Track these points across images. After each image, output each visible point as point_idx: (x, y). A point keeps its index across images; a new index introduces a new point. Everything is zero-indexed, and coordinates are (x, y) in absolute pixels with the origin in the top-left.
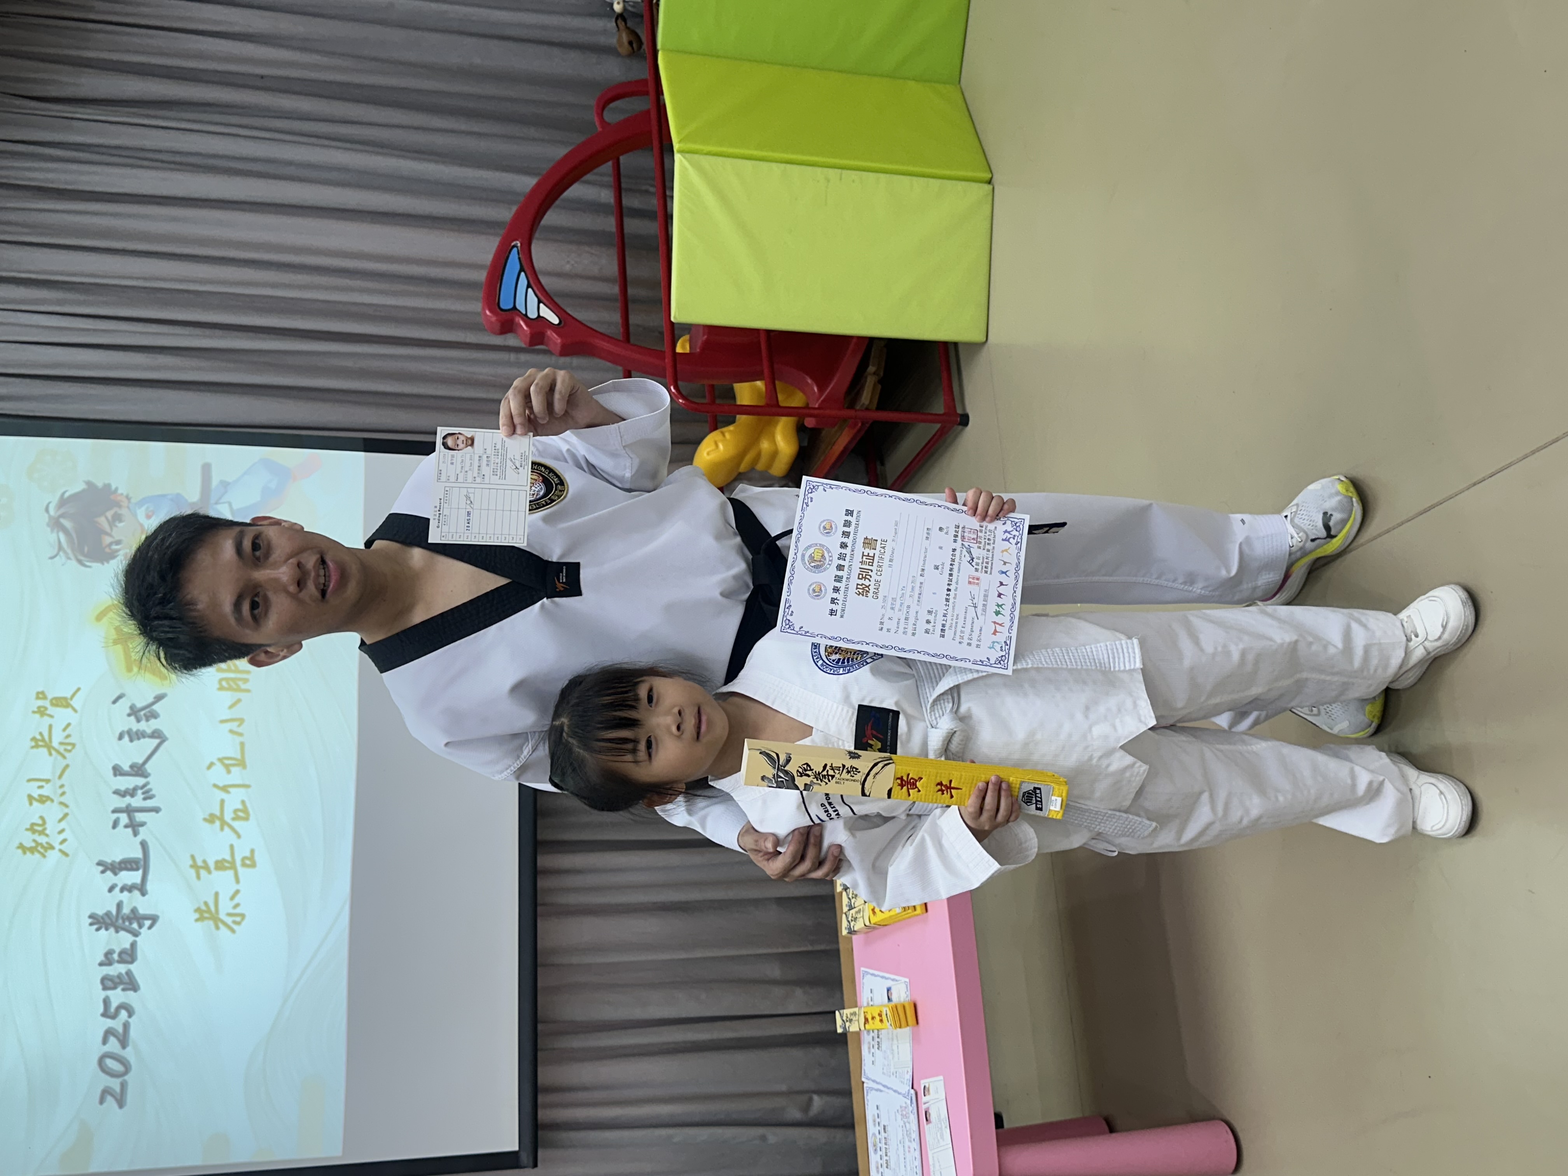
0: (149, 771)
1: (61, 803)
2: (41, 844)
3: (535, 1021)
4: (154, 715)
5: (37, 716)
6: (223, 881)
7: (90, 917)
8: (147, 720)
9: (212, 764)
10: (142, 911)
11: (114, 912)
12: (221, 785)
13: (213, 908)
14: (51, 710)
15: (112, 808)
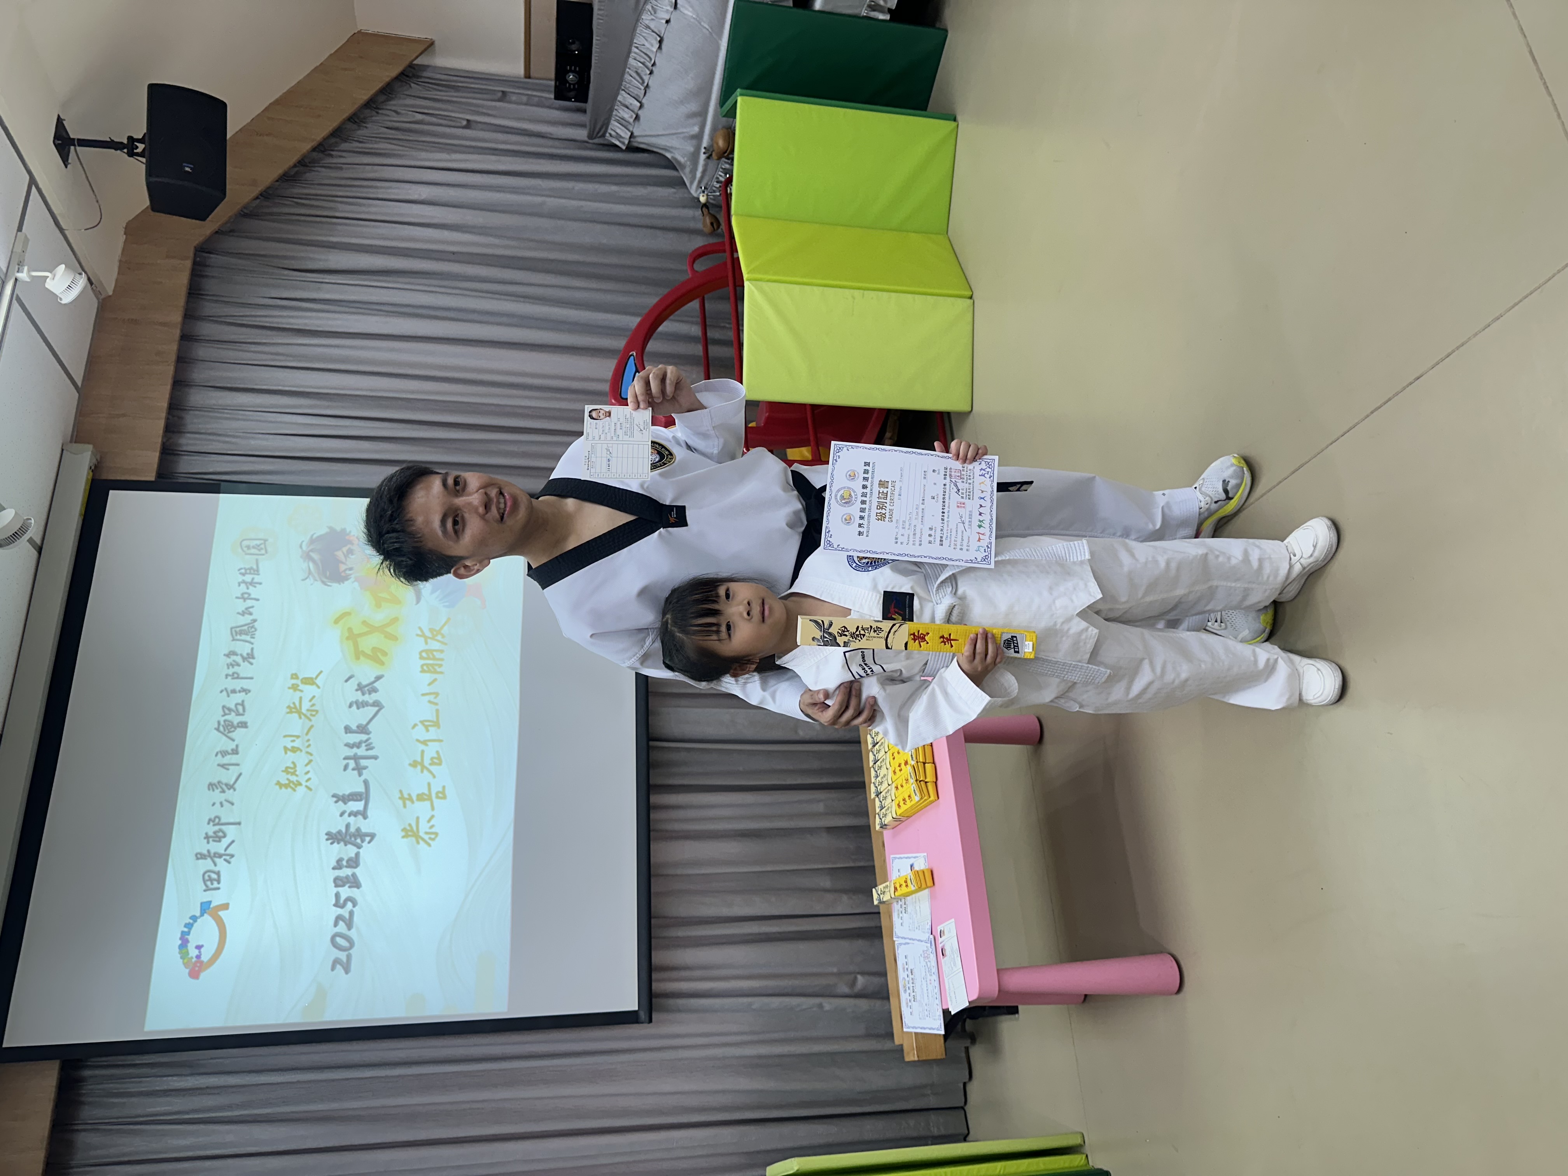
0: (370, 730)
1: (307, 753)
2: (293, 782)
3: (650, 917)
4: (375, 690)
5: (291, 691)
6: (421, 809)
7: (327, 834)
8: (370, 694)
9: (415, 725)
10: (364, 830)
11: (344, 830)
12: (422, 739)
13: (415, 828)
14: (302, 687)
15: (343, 756)
